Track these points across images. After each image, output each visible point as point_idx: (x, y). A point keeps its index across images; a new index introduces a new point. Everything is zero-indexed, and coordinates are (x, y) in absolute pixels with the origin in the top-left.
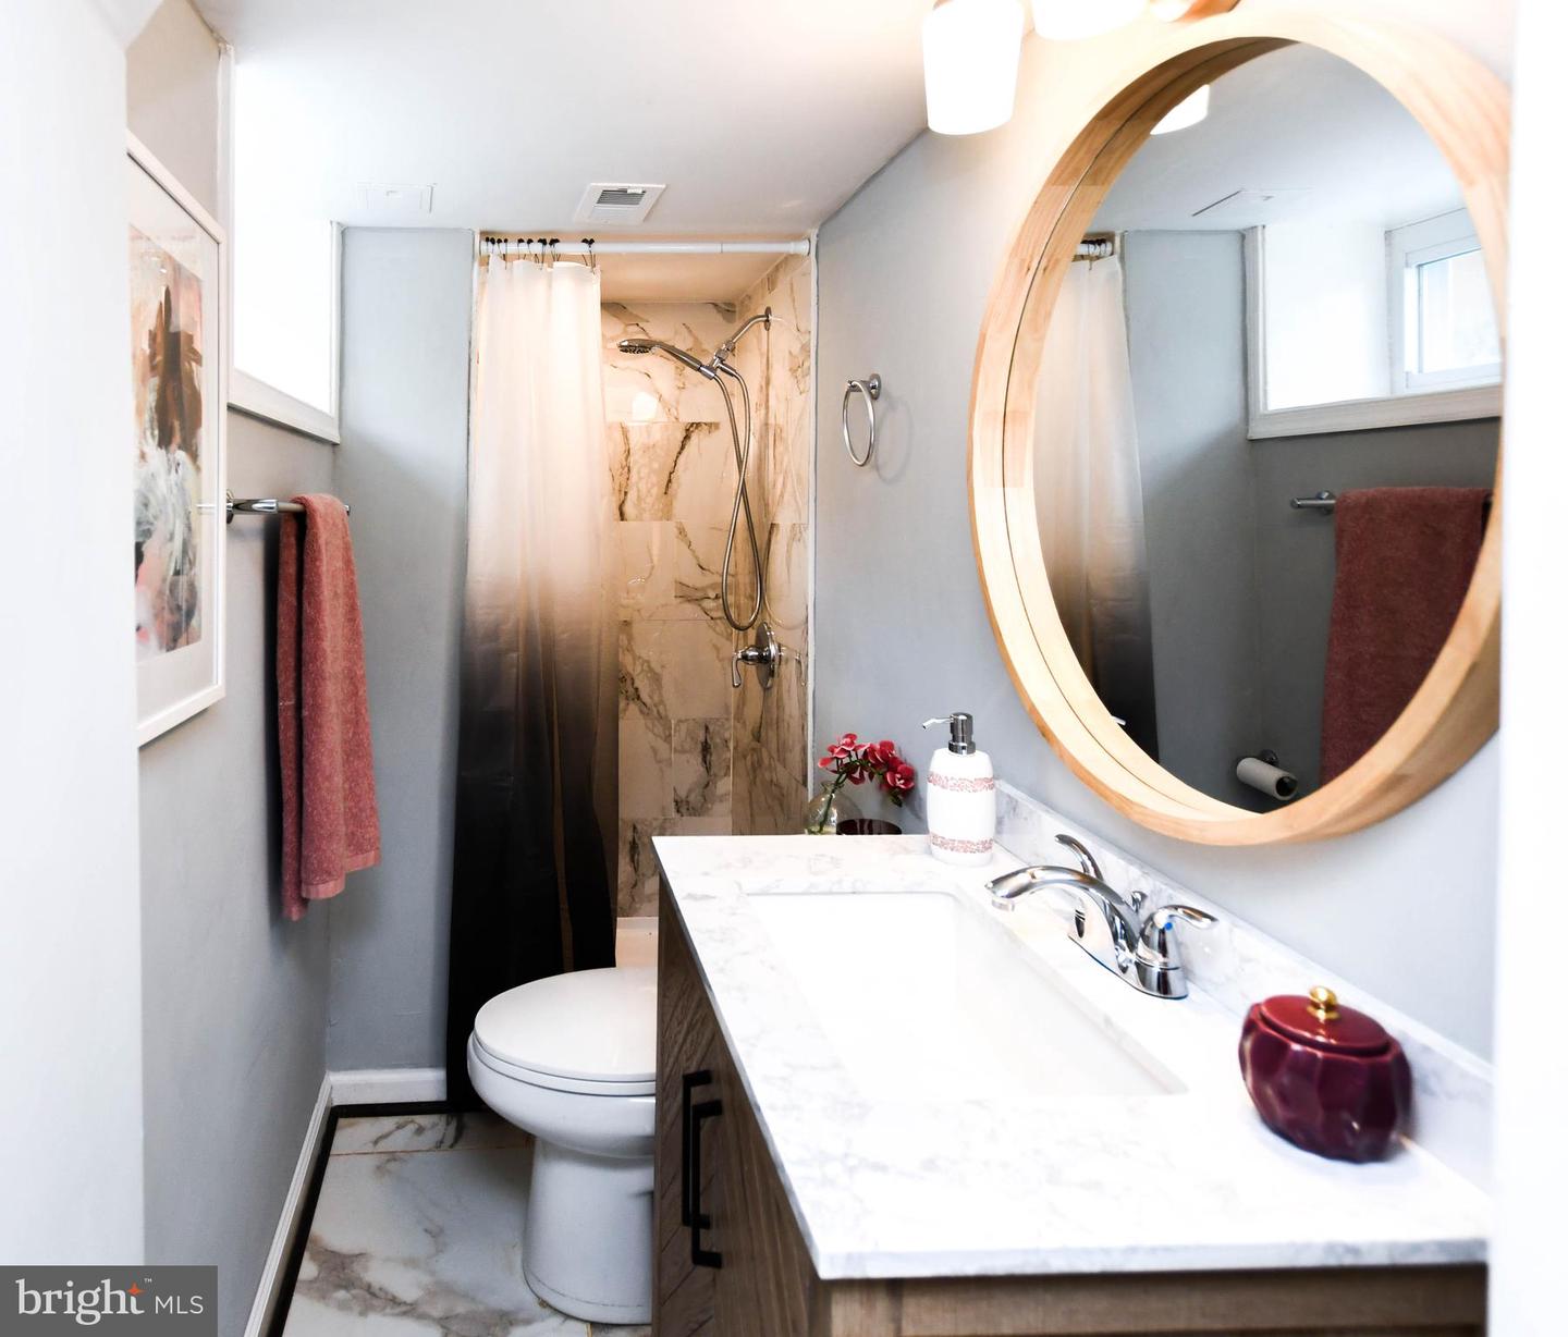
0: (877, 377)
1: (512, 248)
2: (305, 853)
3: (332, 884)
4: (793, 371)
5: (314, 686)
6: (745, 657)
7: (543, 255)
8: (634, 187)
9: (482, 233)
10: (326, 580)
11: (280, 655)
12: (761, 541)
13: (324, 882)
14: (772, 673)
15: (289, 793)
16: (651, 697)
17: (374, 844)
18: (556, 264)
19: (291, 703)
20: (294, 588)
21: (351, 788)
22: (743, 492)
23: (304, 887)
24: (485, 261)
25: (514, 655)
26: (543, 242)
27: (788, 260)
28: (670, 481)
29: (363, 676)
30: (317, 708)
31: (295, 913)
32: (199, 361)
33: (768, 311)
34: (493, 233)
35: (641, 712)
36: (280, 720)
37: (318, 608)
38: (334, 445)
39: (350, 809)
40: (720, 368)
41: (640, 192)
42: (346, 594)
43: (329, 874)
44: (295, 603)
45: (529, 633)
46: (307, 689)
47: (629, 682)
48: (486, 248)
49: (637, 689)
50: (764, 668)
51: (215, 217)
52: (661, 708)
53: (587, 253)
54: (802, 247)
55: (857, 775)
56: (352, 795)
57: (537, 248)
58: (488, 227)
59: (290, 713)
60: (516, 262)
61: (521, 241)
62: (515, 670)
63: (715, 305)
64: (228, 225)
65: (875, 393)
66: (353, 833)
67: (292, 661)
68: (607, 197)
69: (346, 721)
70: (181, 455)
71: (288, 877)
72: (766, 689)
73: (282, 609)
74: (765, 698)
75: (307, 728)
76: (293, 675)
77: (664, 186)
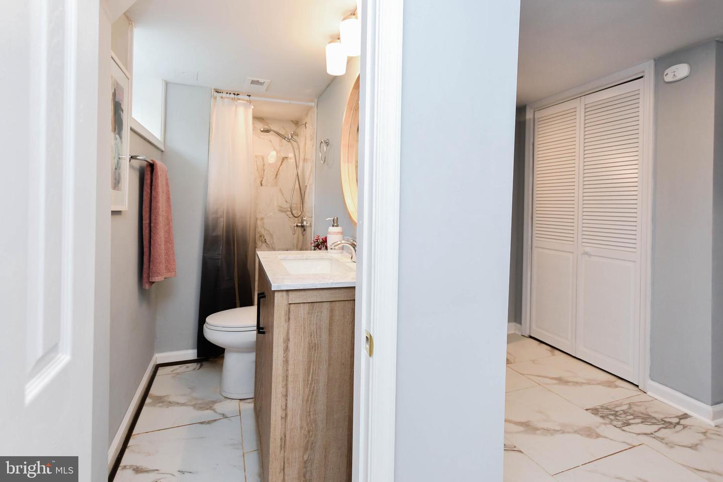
0: (328, 140)
1: (224, 95)
2: (151, 267)
3: (159, 277)
4: (311, 140)
5: (156, 217)
6: (297, 226)
7: (234, 98)
8: (261, 80)
9: (214, 89)
10: (160, 185)
11: (144, 207)
12: (303, 192)
13: (158, 276)
14: (304, 230)
15: (146, 250)
16: (270, 242)
17: (174, 270)
18: (239, 101)
19: (148, 222)
20: (149, 187)
21: (167, 252)
22: (298, 175)
23: (150, 278)
24: (215, 98)
25: (222, 219)
26: (235, 94)
27: (311, 108)
28: (277, 174)
29: (172, 219)
30: (156, 223)
31: (147, 286)
32: (123, 111)
33: (306, 123)
34: (218, 89)
35: (267, 247)
36: (144, 227)
37: (157, 193)
38: (162, 151)
39: (166, 258)
40: (291, 139)
41: (263, 82)
42: (167, 193)
43: (159, 274)
44: (149, 191)
45: (228, 213)
46: (153, 217)
47: (263, 237)
48: (216, 94)
49: (265, 239)
50: (303, 229)
51: (127, 70)
52: (273, 245)
53: (248, 99)
54: (313, 104)
55: (320, 247)
56: (167, 254)
57: (232, 96)
58: (216, 88)
59: (147, 225)
60: (226, 99)
61: (227, 93)
62: (222, 224)
63: (292, 121)
64: (131, 72)
65: (327, 144)
66: (167, 266)
67: (148, 209)
68: (253, 82)
69: (165, 232)
70: (117, 136)
71: (145, 275)
72: (303, 235)
73: (145, 193)
74: (303, 238)
75: (152, 229)
76: (148, 213)
77: (269, 81)
